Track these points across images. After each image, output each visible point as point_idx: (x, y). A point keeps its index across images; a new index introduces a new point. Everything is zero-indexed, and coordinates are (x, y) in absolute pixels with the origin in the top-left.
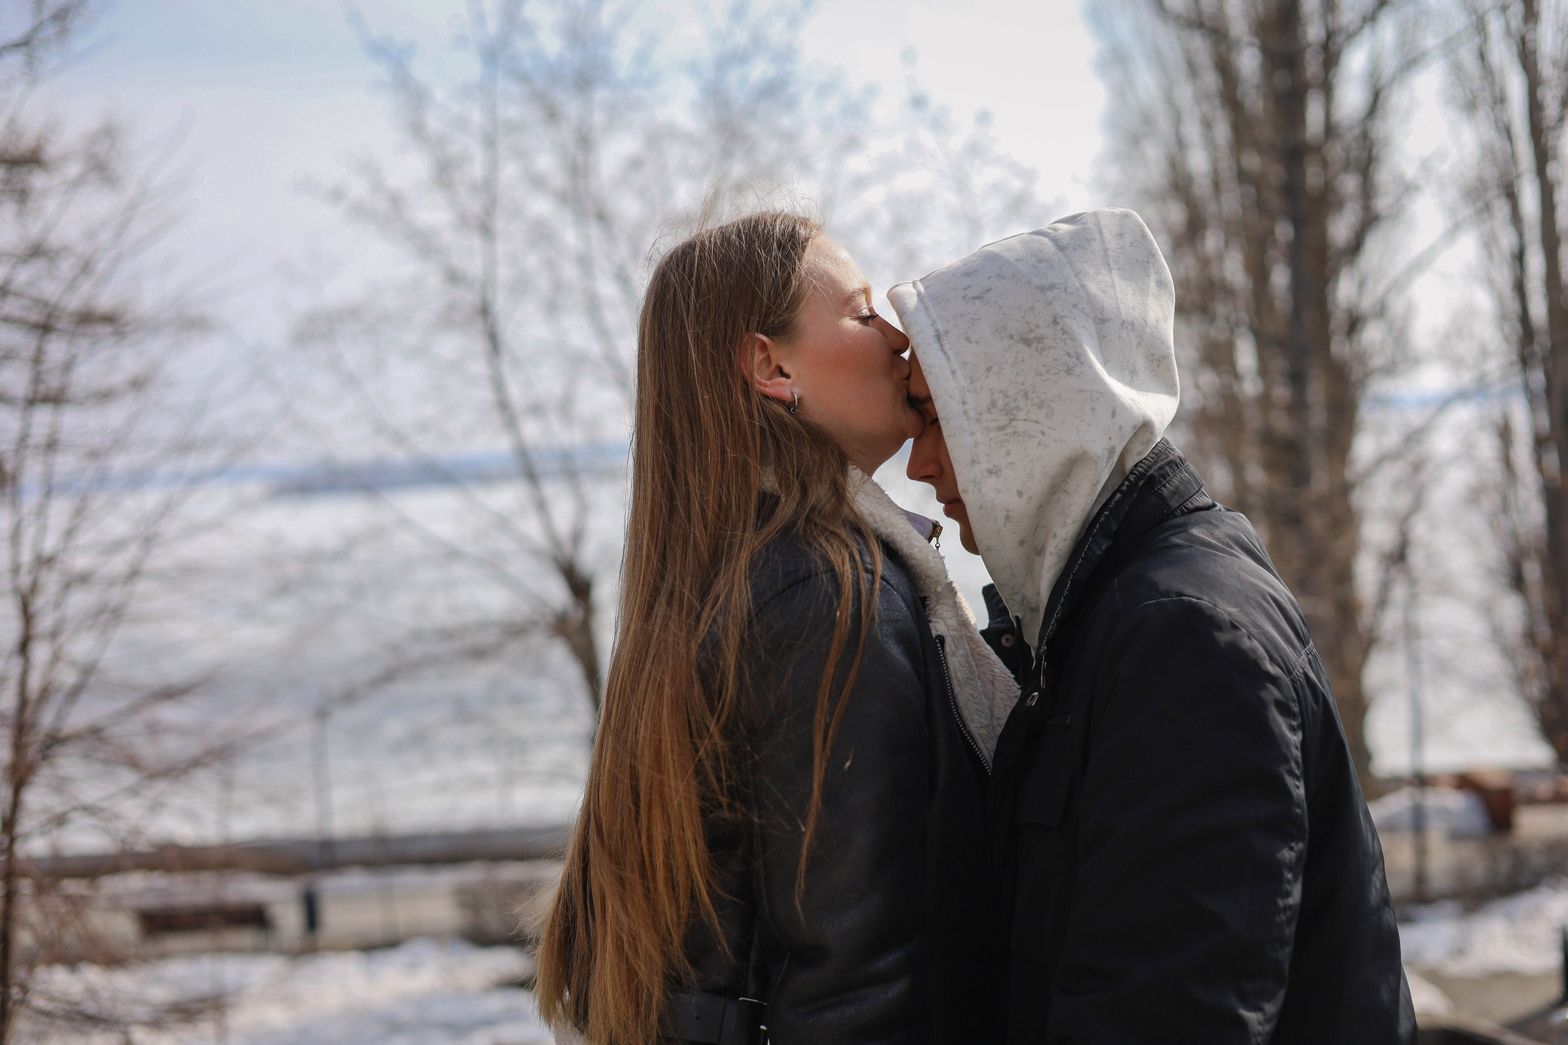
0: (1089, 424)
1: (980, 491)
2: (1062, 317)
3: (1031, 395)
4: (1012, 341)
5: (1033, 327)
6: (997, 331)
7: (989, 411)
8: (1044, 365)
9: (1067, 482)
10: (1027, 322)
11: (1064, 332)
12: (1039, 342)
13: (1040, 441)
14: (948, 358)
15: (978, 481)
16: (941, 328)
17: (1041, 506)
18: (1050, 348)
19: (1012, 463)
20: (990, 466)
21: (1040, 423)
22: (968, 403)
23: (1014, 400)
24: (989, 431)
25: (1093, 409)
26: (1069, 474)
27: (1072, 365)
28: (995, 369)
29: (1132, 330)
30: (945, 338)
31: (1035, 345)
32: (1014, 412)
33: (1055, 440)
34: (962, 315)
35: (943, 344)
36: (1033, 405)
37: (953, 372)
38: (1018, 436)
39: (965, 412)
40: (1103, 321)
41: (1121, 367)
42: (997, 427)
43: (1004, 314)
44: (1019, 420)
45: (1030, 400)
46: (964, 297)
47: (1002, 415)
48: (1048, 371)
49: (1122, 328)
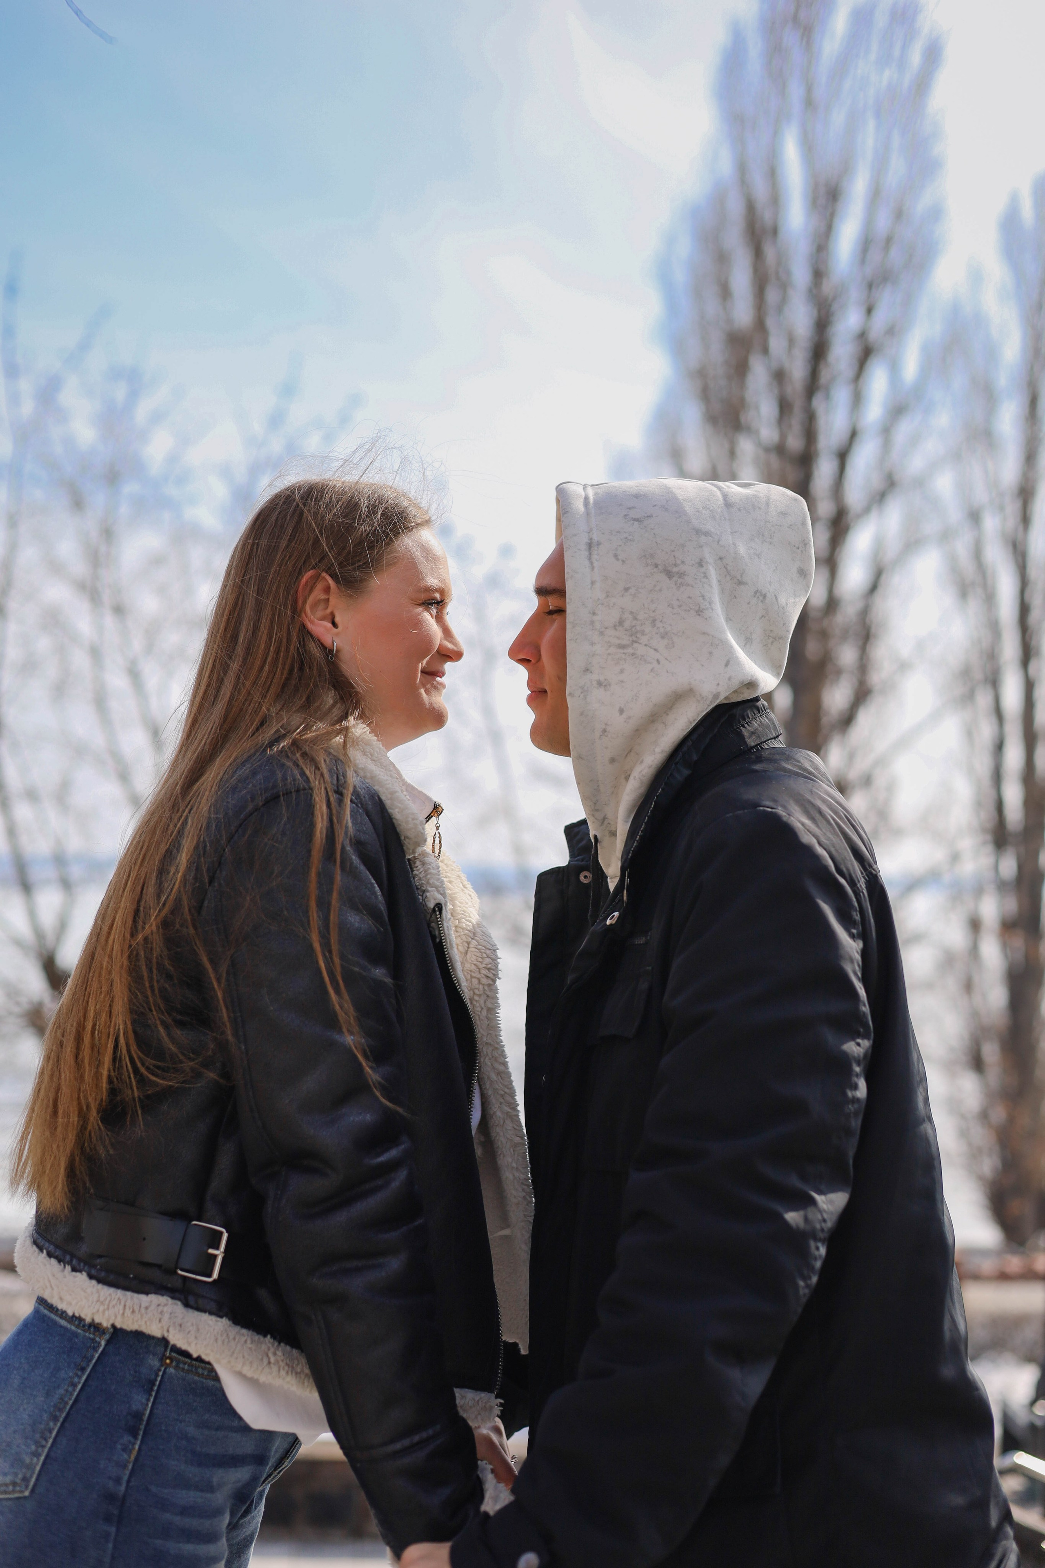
0: (703, 665)
1: (586, 698)
2: (707, 563)
3: (657, 623)
4: (655, 570)
5: (678, 562)
6: (645, 556)
7: (615, 627)
8: (678, 600)
9: (668, 714)
10: (674, 556)
11: (705, 576)
12: (680, 578)
13: (653, 668)
14: (593, 568)
15: (586, 688)
16: (595, 538)
17: (637, 730)
18: (688, 585)
19: (622, 682)
20: (602, 678)
21: (658, 652)
22: (597, 615)
23: (642, 625)
24: (610, 646)
25: (711, 653)
26: (672, 707)
27: (704, 607)
28: (632, 591)
29: (762, 601)
30: (596, 548)
31: (675, 579)
32: (639, 635)
33: (667, 672)
34: (618, 532)
35: (592, 553)
36: (657, 633)
37: (593, 583)
38: (635, 658)
39: (592, 622)
40: (740, 583)
41: (740, 630)
42: (619, 644)
43: (656, 542)
44: (640, 644)
45: (655, 628)
46: (625, 516)
47: (626, 635)
48: (680, 606)
49: (755, 596)
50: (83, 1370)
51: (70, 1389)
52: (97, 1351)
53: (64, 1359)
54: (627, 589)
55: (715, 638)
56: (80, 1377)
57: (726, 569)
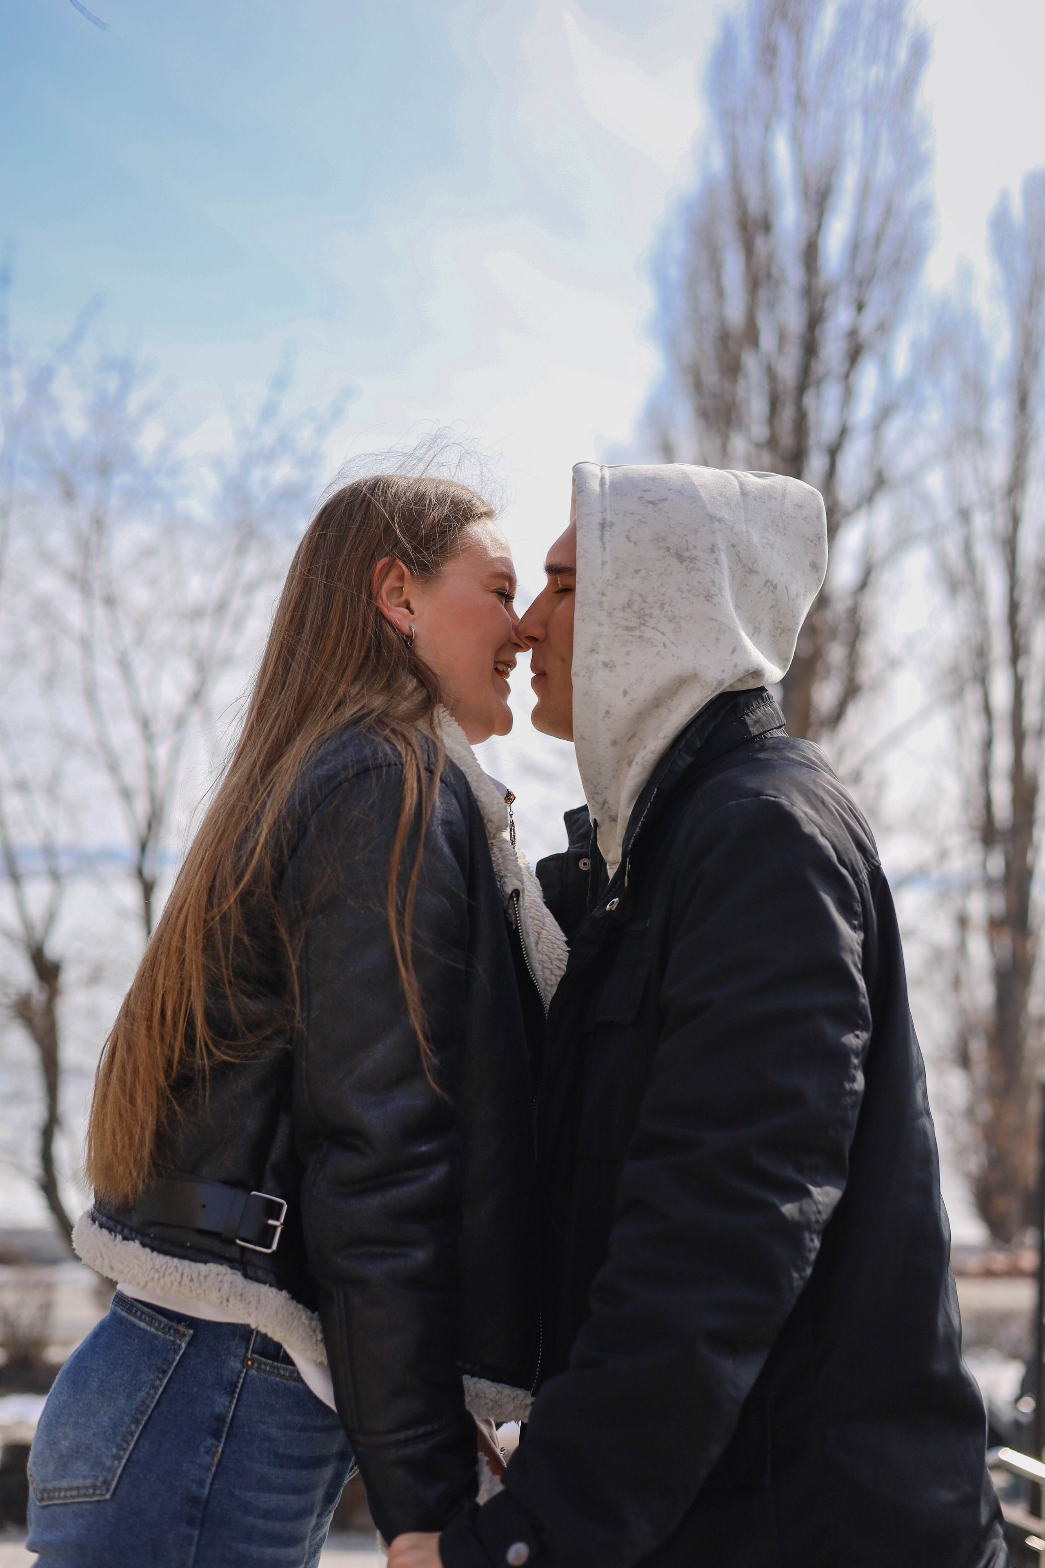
0: (709, 651)
1: (590, 679)
2: (719, 549)
3: (666, 606)
4: (667, 553)
5: (691, 546)
6: (657, 539)
7: (623, 609)
8: (688, 584)
9: (672, 700)
10: (687, 541)
11: (717, 562)
12: (691, 562)
13: (659, 651)
14: (604, 549)
15: (591, 669)
16: (608, 518)
17: (640, 713)
18: (699, 570)
19: (628, 664)
20: (607, 660)
21: (665, 635)
22: (607, 596)
23: (650, 608)
24: (617, 628)
25: (718, 639)
26: (676, 692)
27: (713, 593)
28: (643, 573)
29: (772, 591)
30: (608, 529)
31: (686, 563)
32: (647, 618)
33: (673, 656)
34: (632, 514)
35: (605, 534)
36: (665, 617)
37: (604, 563)
38: (642, 640)
39: (601, 603)
40: (752, 571)
41: (748, 619)
42: (626, 626)
43: (669, 526)
44: (648, 626)
45: (664, 612)
46: (640, 498)
47: (634, 617)
48: (689, 591)
49: (765, 586)
50: (164, 1372)
51: (152, 1392)
52: (178, 1354)
53: (144, 1361)
54: (637, 572)
55: (723, 624)
56: (161, 1380)
57: (738, 556)
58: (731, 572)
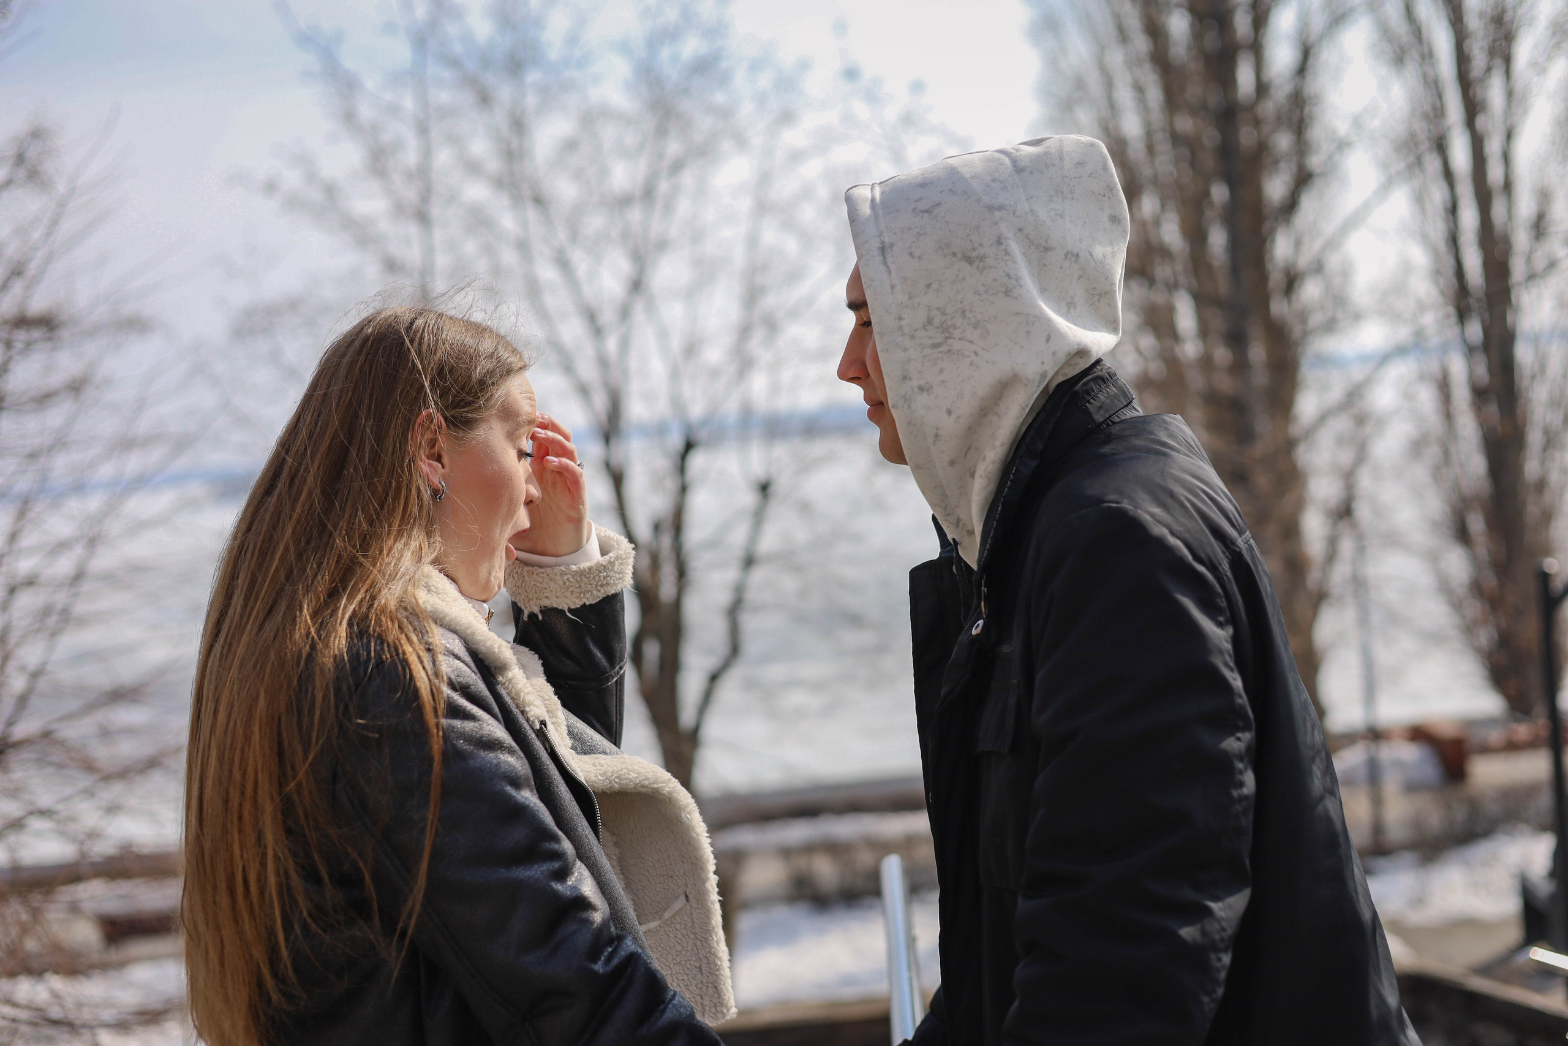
0: (1022, 347)
1: (910, 407)
2: (1006, 239)
3: (968, 313)
4: (954, 259)
5: (976, 245)
6: (941, 247)
7: (924, 328)
8: (983, 285)
9: (998, 405)
10: (971, 241)
11: (1007, 253)
12: (980, 261)
13: (972, 361)
14: (890, 272)
15: (908, 397)
16: (887, 239)
17: (970, 428)
18: (991, 267)
19: (944, 382)
20: (922, 383)
21: (974, 343)
22: (904, 319)
23: (952, 318)
24: (924, 348)
25: (1028, 333)
26: (1000, 397)
27: (1011, 286)
28: (935, 286)
29: (1075, 262)
30: (889, 251)
31: (976, 263)
32: (951, 330)
33: (987, 362)
34: (910, 228)
35: (887, 257)
36: (969, 324)
37: (893, 287)
38: (952, 354)
39: (901, 328)
40: (1047, 249)
41: (1059, 297)
42: (932, 344)
43: (950, 230)
44: (954, 338)
45: (966, 319)
46: (914, 209)
47: (938, 332)
48: (986, 291)
49: (1066, 259)
54: (928, 286)
55: (1030, 315)
57: (1028, 238)
58: (1026, 257)
